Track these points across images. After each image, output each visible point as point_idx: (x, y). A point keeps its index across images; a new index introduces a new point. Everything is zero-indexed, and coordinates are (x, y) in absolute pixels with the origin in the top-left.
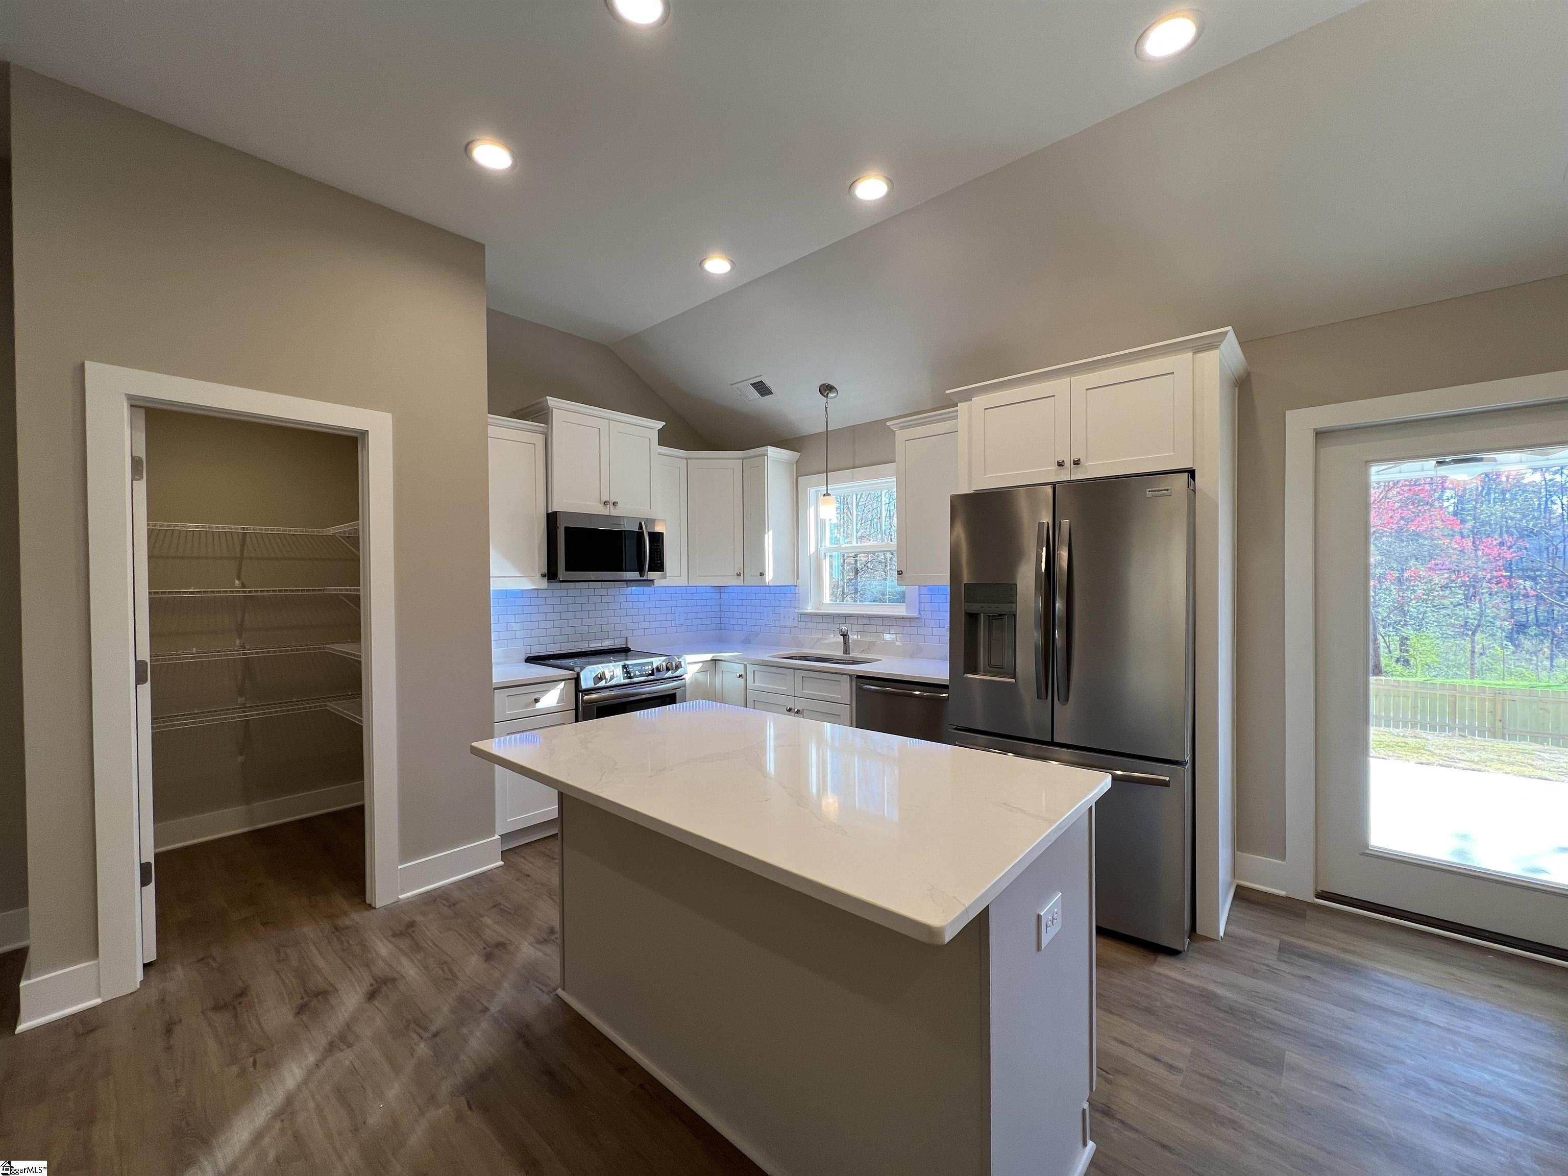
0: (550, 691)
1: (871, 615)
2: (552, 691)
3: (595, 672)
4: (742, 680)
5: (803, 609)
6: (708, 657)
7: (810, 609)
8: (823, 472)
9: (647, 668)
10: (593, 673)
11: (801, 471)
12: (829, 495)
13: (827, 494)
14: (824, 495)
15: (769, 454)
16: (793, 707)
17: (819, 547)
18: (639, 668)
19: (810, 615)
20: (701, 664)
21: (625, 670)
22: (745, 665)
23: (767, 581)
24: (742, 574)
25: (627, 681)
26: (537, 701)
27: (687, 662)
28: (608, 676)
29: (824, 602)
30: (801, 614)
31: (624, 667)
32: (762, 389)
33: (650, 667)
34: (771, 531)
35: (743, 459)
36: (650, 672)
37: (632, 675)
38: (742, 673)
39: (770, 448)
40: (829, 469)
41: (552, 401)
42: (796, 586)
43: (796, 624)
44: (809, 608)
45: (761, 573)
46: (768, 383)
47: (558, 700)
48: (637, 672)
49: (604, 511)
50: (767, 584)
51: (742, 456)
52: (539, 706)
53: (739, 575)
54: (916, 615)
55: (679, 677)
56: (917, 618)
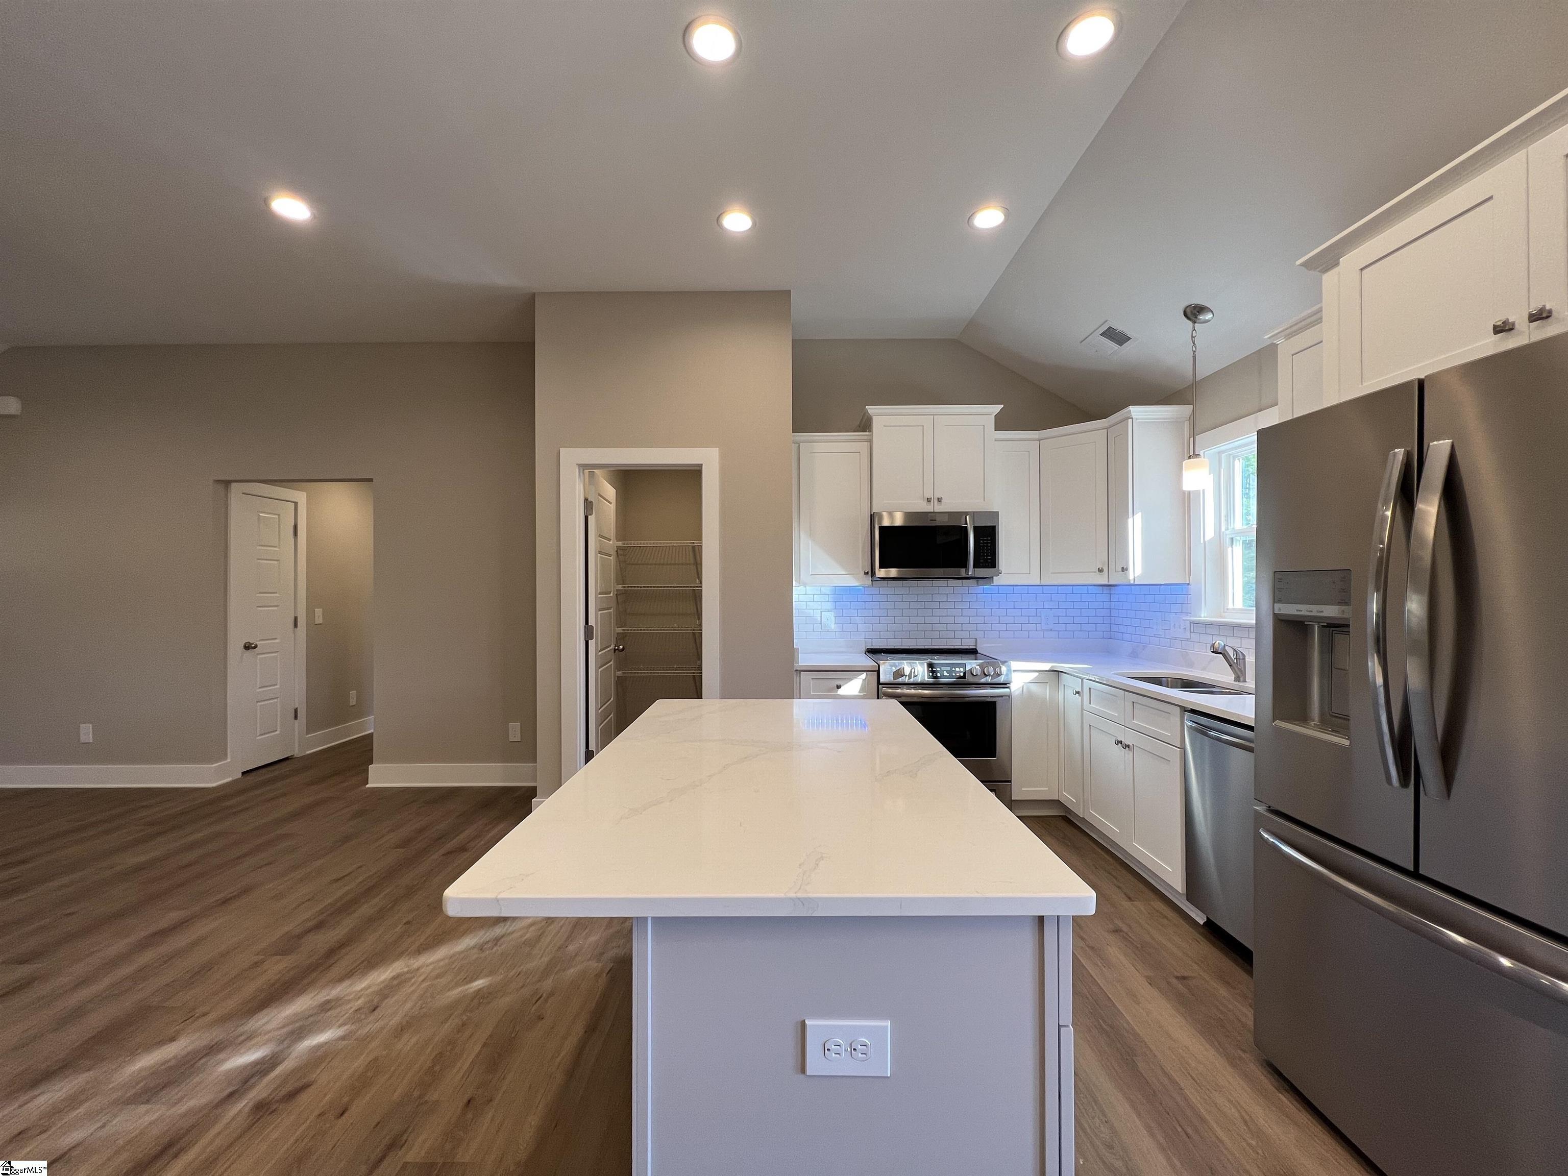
0: (852, 679)
2: (853, 681)
3: (896, 666)
4: (1079, 698)
5: (1197, 616)
6: (1047, 666)
7: (1205, 615)
9: (957, 669)
10: (894, 668)
13: (1195, 456)
15: (1134, 415)
16: (1122, 740)
17: (1223, 529)
18: (948, 669)
19: (1207, 624)
20: (1036, 674)
21: (930, 669)
22: (1082, 681)
23: (1131, 577)
24: (1106, 570)
25: (931, 680)
26: (839, 687)
27: (1013, 669)
28: (907, 672)
29: (1230, 606)
30: (1194, 623)
31: (930, 665)
32: (1117, 337)
33: (962, 669)
34: (1140, 514)
35: (1107, 428)
36: (962, 674)
37: (939, 675)
38: (1079, 689)
39: (1132, 408)
41: (871, 409)
42: (1188, 584)
43: (1188, 635)
44: (1203, 615)
45: (1123, 568)
46: (1119, 327)
47: (860, 689)
48: (945, 672)
49: (928, 508)
50: (1132, 582)
51: (1105, 424)
52: (841, 692)
53: (1100, 570)
55: (1004, 685)
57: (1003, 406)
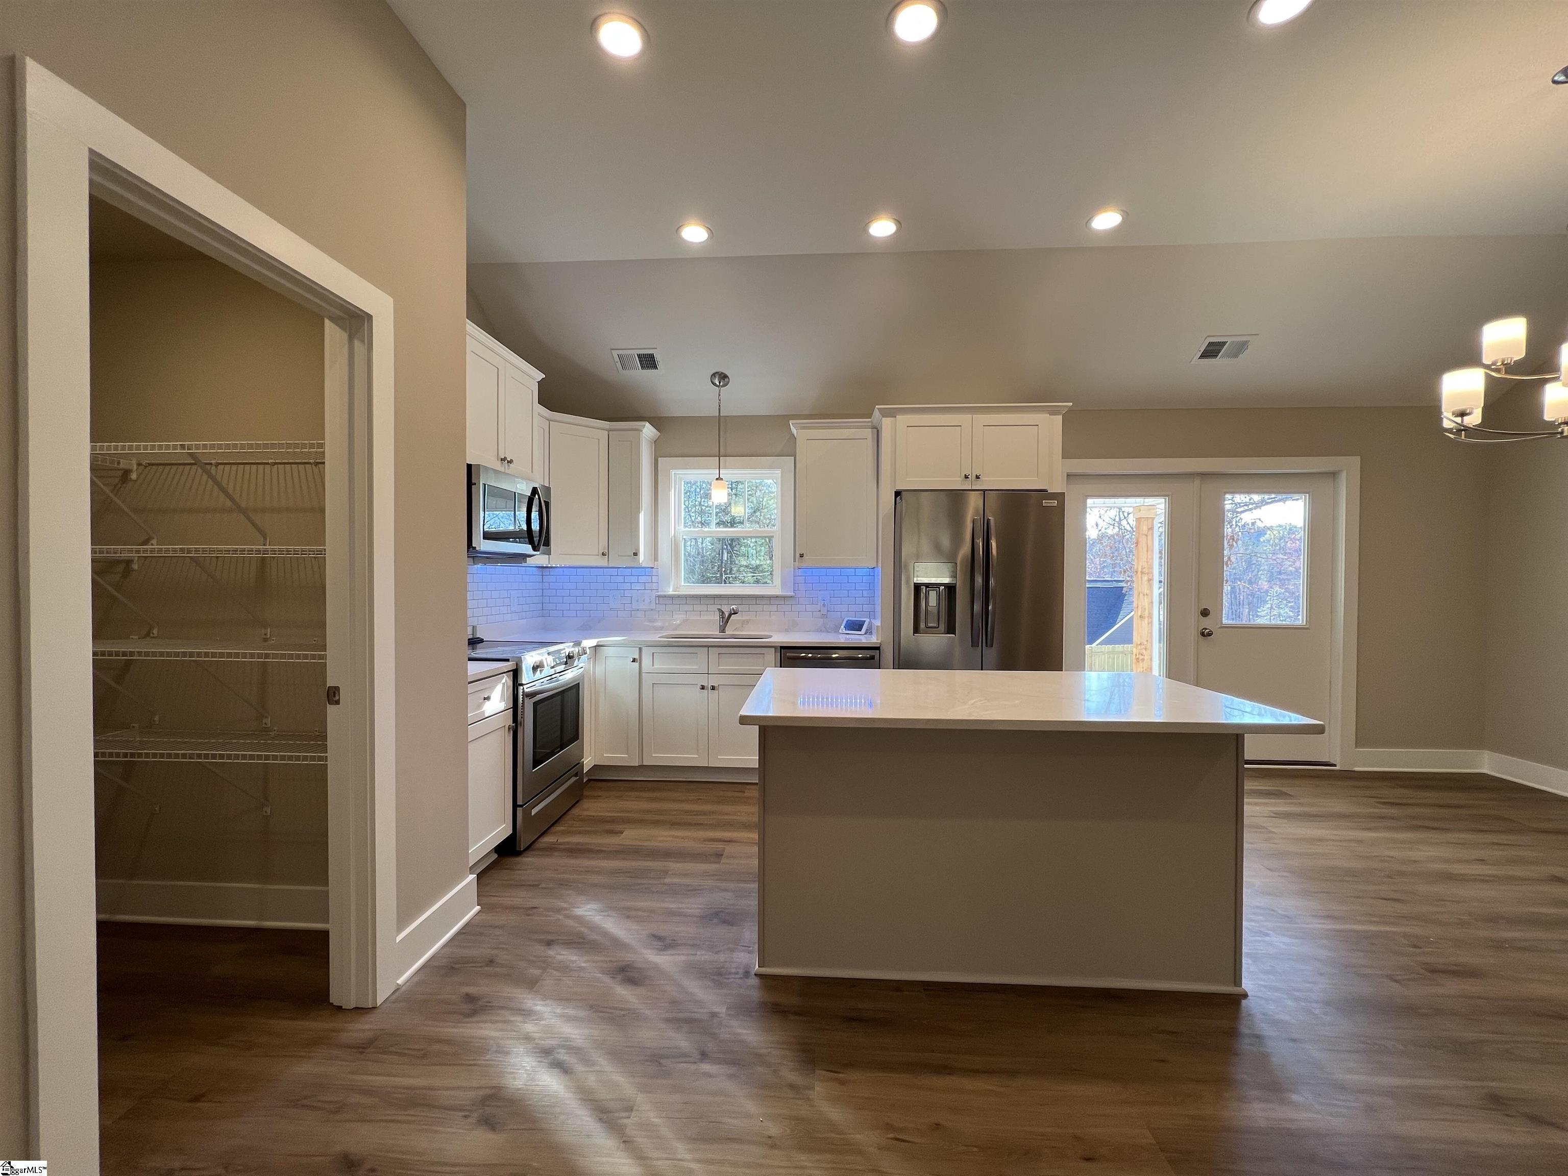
0: (496, 687)
1: (743, 595)
2: (498, 687)
3: (533, 660)
4: (636, 665)
5: (665, 592)
7: (670, 591)
8: (715, 456)
9: (562, 655)
11: (660, 451)
12: (722, 479)
13: (719, 479)
14: (717, 479)
15: (643, 429)
16: (706, 684)
18: (557, 655)
19: (672, 597)
21: (551, 658)
22: (640, 649)
23: (640, 561)
24: (607, 554)
25: (552, 671)
26: (486, 699)
28: (543, 665)
29: (682, 583)
30: (659, 597)
32: (648, 361)
33: (564, 654)
34: (644, 510)
35: (609, 430)
36: (565, 660)
37: (555, 663)
38: (637, 657)
39: (647, 424)
40: (721, 454)
42: (652, 568)
43: (653, 606)
45: (637, 555)
46: (658, 357)
47: (501, 697)
48: (557, 660)
50: (640, 564)
51: (608, 427)
52: (486, 705)
53: (604, 555)
54: (792, 594)
56: (791, 597)
57: (544, 376)
